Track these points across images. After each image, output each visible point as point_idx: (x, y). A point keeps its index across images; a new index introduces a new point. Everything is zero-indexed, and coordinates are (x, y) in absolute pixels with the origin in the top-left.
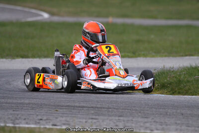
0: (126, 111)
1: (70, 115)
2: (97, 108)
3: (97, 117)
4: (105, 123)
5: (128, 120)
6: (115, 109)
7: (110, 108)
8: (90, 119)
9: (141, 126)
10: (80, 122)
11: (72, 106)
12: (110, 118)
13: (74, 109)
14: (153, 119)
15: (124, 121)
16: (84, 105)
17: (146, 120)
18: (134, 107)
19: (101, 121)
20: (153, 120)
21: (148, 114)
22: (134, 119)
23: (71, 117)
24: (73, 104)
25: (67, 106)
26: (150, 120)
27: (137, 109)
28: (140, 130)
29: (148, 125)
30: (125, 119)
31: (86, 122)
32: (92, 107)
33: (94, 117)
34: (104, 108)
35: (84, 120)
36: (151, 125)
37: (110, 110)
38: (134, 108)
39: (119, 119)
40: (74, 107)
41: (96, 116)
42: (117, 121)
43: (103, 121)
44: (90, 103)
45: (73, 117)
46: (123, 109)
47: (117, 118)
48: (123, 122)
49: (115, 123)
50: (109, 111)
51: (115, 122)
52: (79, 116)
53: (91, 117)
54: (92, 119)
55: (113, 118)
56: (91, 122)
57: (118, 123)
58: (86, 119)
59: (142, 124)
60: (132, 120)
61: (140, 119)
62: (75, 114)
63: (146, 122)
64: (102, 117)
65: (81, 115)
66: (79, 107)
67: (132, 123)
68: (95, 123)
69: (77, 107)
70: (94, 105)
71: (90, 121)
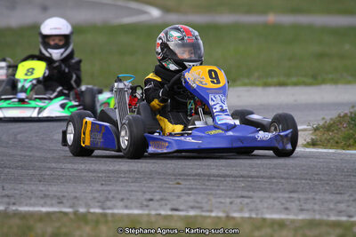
0: (303, 181)
1: (202, 191)
2: (251, 177)
3: (251, 194)
4: (266, 205)
5: (307, 199)
6: (282, 178)
7: (274, 178)
8: (237, 197)
9: (331, 210)
10: (221, 203)
11: (205, 175)
12: (274, 195)
13: (208, 180)
14: (351, 195)
15: (299, 200)
16: (228, 173)
17: (339, 198)
18: (317, 174)
19: (258, 201)
20: (352, 198)
21: (342, 186)
22: (317, 197)
23: (204, 194)
24: (207, 172)
25: (196, 175)
26: (346, 197)
27: (322, 177)
28: (328, 216)
29: (342, 206)
30: (302, 196)
31: (231, 203)
32: (242, 176)
33: (245, 194)
34: (262, 177)
35: (228, 200)
36: (348, 206)
37: (274, 180)
38: (316, 177)
39: (291, 197)
40: (209, 176)
41: (249, 191)
42: (287, 201)
43: (261, 201)
44: (238, 169)
45: (208, 194)
46: (297, 179)
47: (286, 195)
48: (297, 202)
49: (282, 204)
50: (272, 183)
51: (284, 202)
52: (218, 192)
53: (240, 193)
54: (242, 197)
55: (280, 195)
56: (241, 203)
57: (288, 205)
58: (230, 198)
59: (332, 206)
60: (314, 199)
61: (328, 197)
62: (211, 189)
63: (339, 202)
64: (259, 194)
65: (222, 190)
66: (218, 176)
67: (315, 204)
68: (247, 204)
69: (214, 176)
70: (245, 173)
71: (239, 200)
